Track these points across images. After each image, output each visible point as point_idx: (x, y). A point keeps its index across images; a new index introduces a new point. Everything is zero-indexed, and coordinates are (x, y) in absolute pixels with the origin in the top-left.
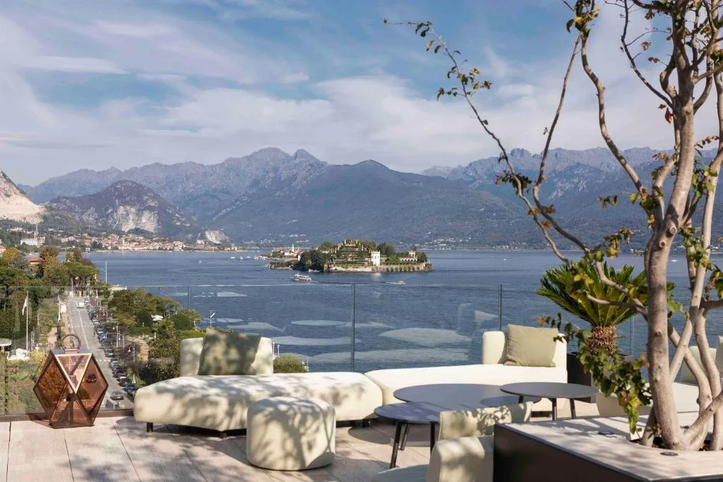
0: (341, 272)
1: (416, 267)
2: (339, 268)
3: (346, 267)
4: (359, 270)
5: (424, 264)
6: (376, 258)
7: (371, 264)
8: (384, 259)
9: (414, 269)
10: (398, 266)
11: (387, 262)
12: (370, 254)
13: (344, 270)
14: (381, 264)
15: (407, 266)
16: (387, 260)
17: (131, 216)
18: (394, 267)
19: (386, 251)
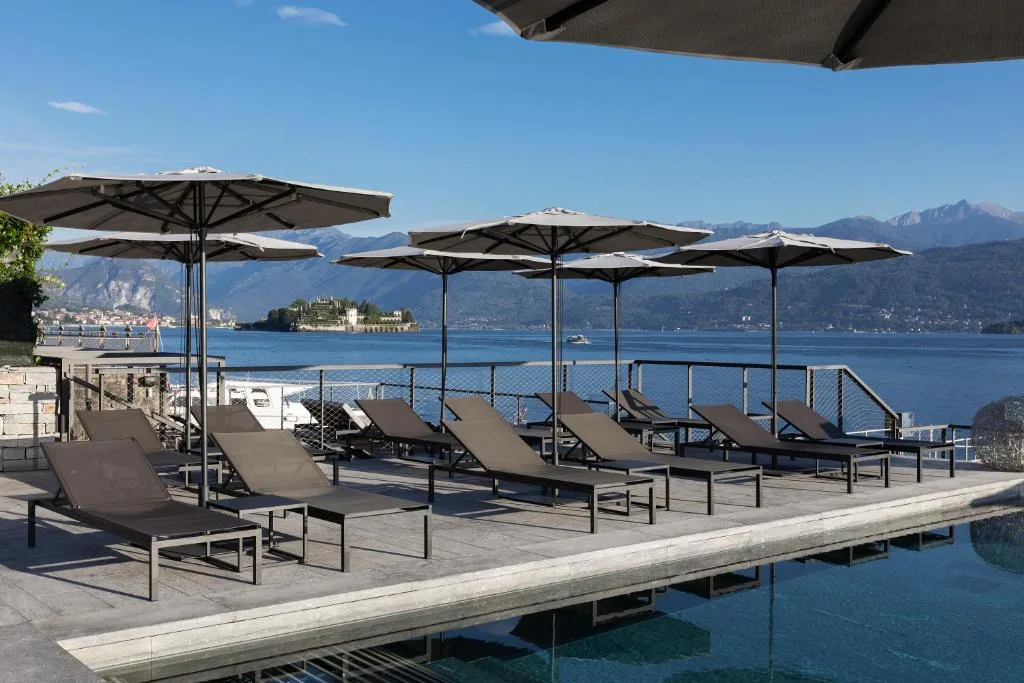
0: (309, 331)
1: (399, 327)
2: (308, 327)
3: (316, 326)
4: (331, 329)
5: (409, 324)
6: (353, 316)
7: (347, 322)
8: (362, 317)
9: (396, 330)
10: (378, 327)
11: (365, 321)
12: (345, 312)
13: (313, 329)
14: (358, 323)
15: (388, 326)
16: (365, 319)
17: (124, 292)
18: (374, 327)
19: (364, 310)
